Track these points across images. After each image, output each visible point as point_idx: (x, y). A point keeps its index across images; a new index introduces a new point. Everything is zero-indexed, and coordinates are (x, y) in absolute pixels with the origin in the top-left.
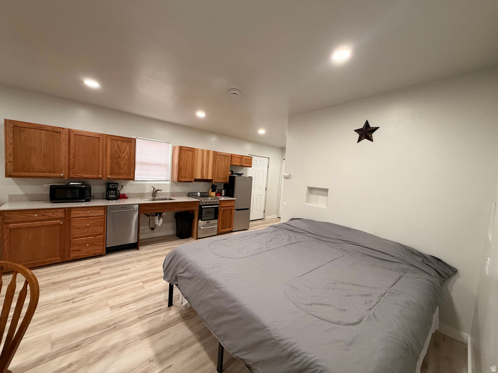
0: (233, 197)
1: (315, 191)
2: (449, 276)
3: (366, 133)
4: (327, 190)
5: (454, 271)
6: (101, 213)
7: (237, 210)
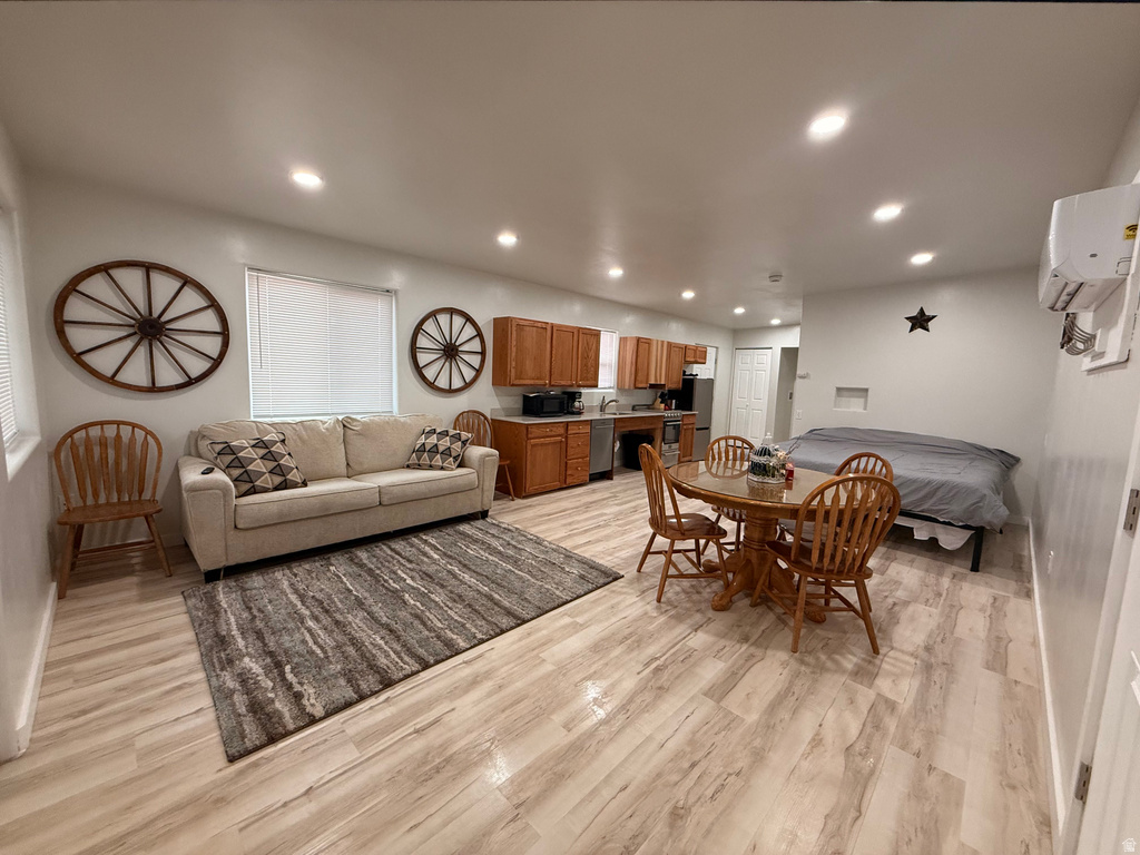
0: (691, 410)
1: (845, 393)
2: (1013, 465)
3: (920, 321)
4: (866, 390)
5: (1017, 460)
6: (587, 429)
7: (698, 429)
